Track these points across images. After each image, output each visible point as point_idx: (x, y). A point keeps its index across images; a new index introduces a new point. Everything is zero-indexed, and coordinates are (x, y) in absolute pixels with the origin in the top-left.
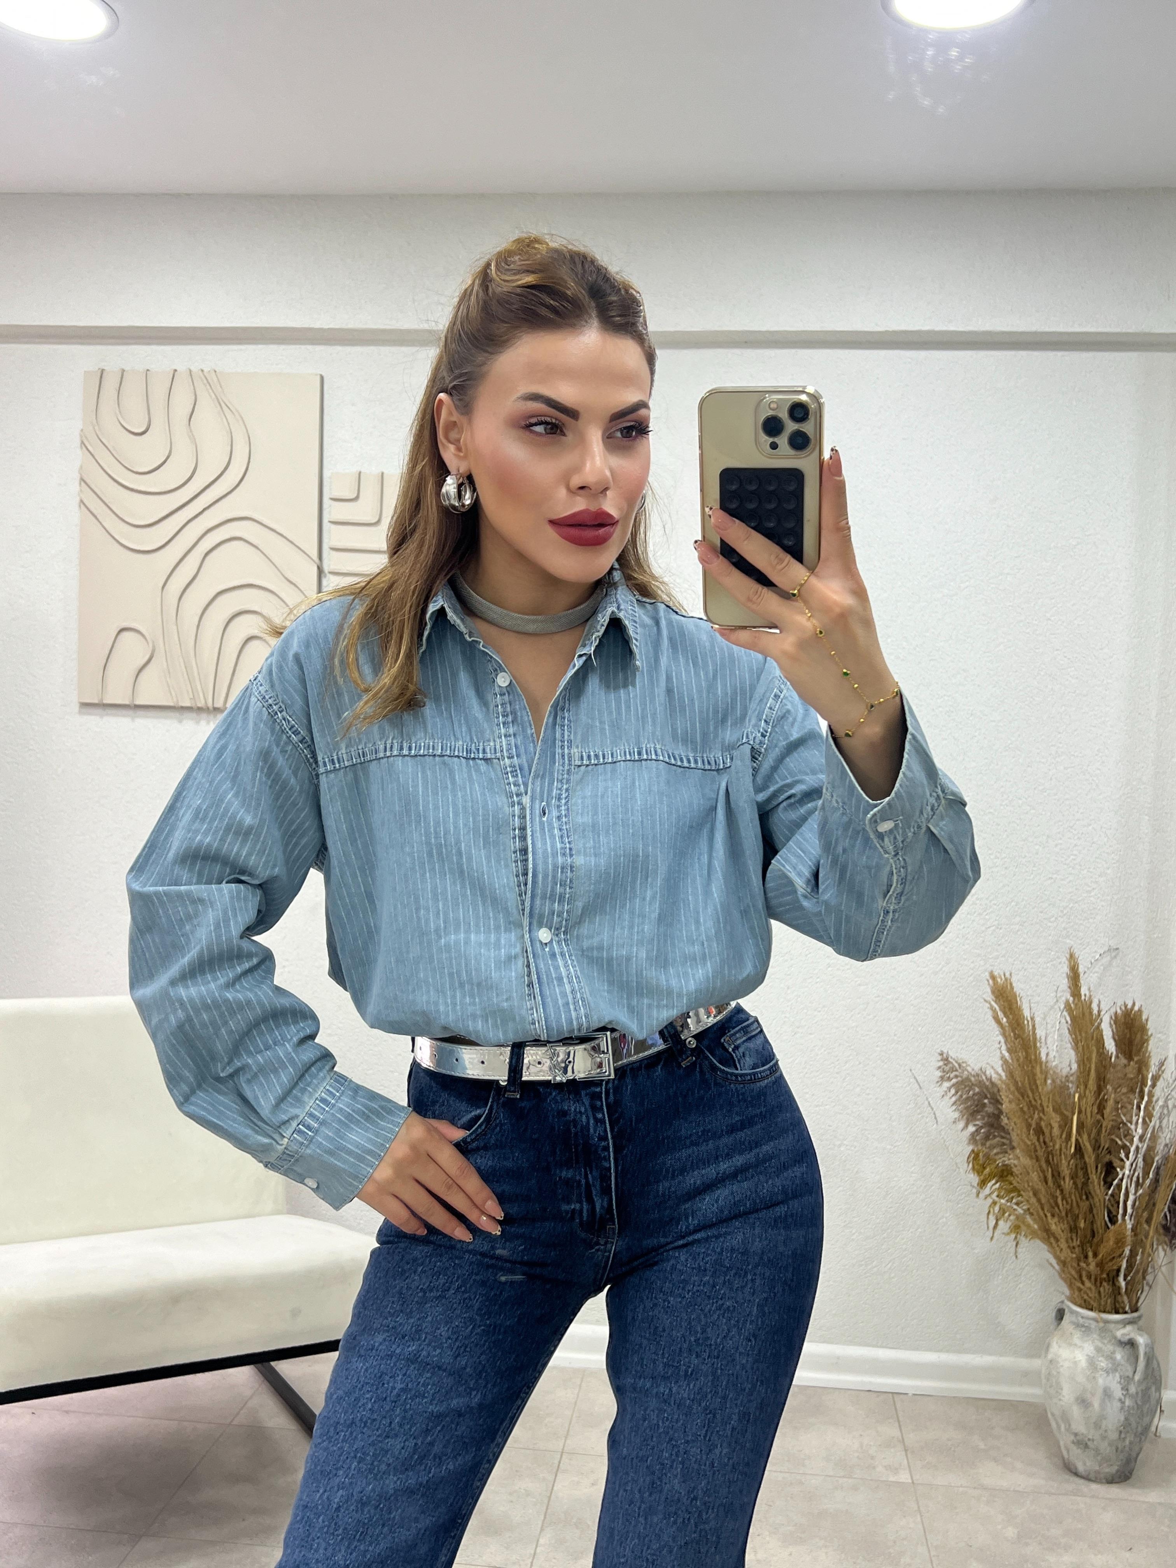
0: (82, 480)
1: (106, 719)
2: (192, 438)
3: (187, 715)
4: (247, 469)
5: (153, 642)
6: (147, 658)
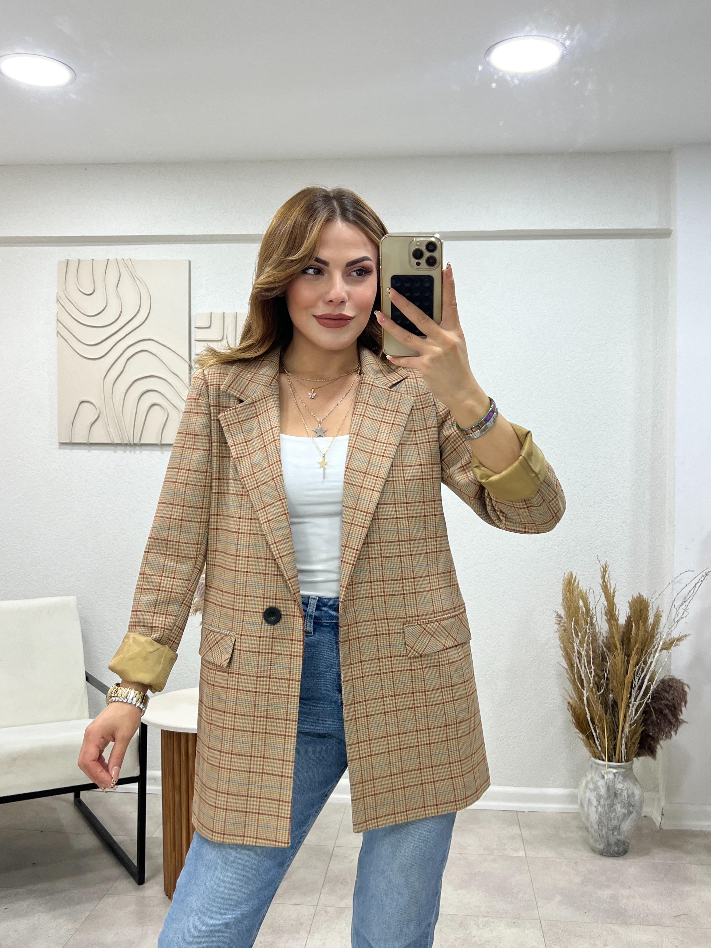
0: (58, 320)
1: (74, 451)
2: (119, 296)
3: (119, 448)
4: (149, 313)
5: (99, 409)
6: (96, 417)
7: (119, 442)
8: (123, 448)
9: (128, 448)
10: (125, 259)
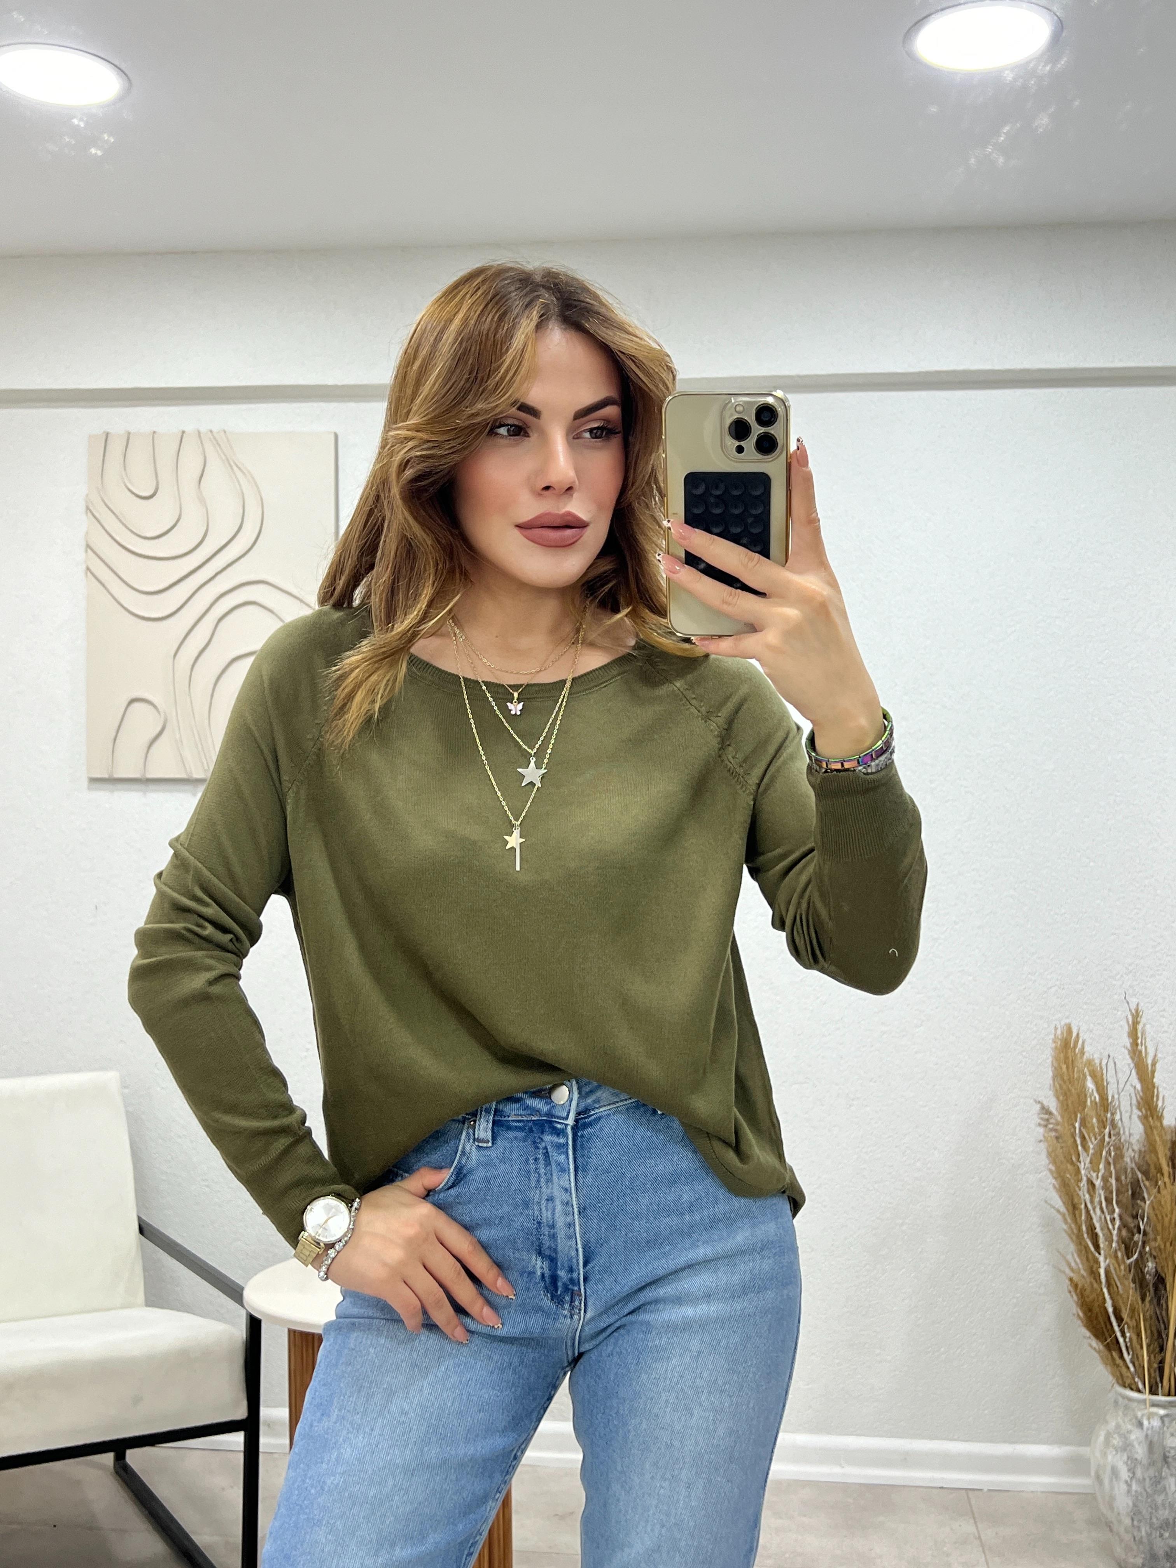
0: (88, 546)
1: (117, 794)
2: (202, 501)
4: (259, 533)
5: (165, 713)
6: (159, 729)
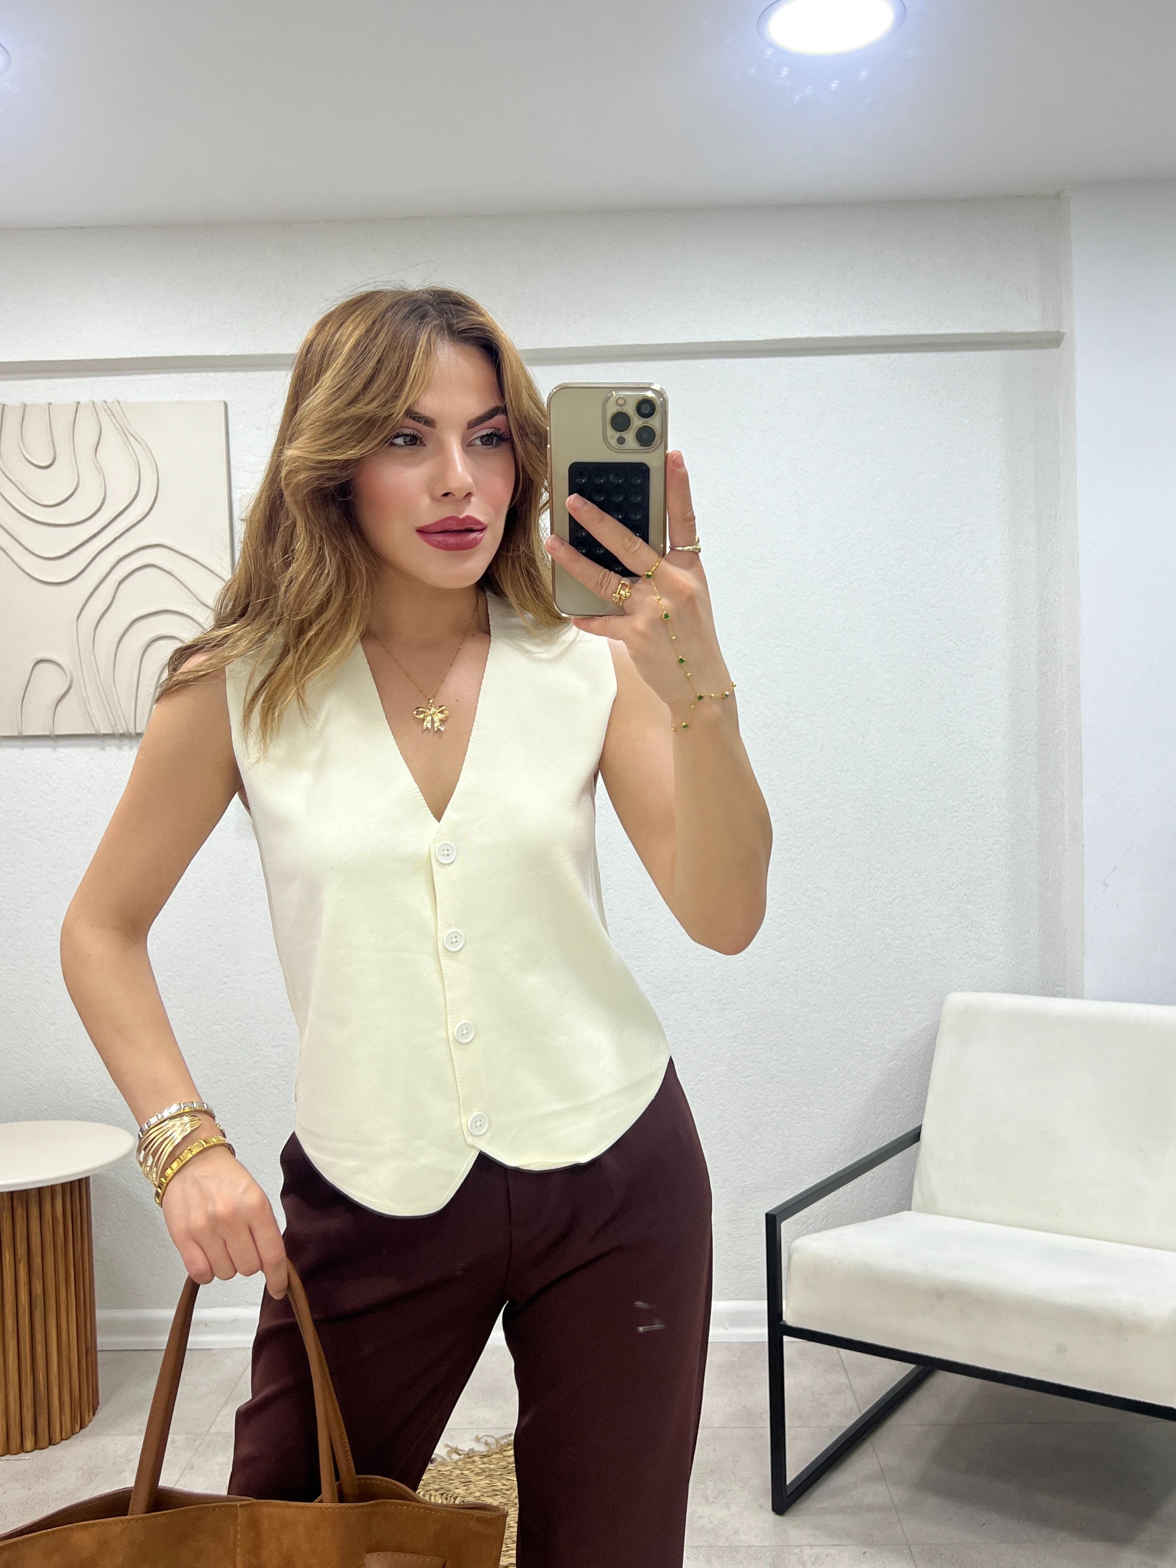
1: (27, 750)
2: (100, 470)
3: (109, 741)
4: (156, 498)
5: (71, 673)
6: (65, 689)
7: (109, 731)
8: (116, 742)
9: (126, 741)
10: (109, 401)
